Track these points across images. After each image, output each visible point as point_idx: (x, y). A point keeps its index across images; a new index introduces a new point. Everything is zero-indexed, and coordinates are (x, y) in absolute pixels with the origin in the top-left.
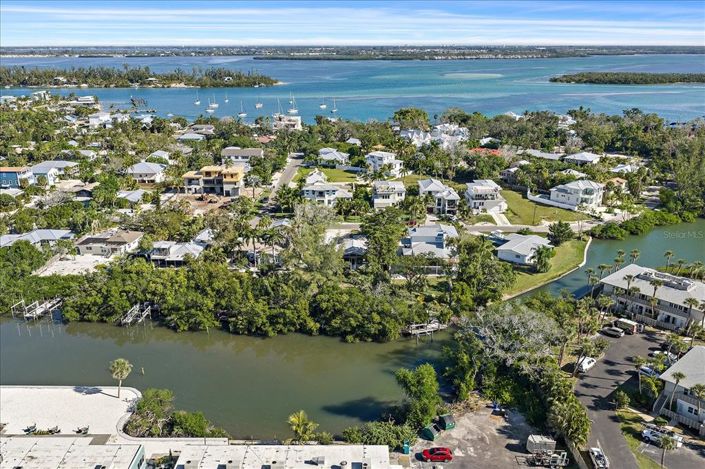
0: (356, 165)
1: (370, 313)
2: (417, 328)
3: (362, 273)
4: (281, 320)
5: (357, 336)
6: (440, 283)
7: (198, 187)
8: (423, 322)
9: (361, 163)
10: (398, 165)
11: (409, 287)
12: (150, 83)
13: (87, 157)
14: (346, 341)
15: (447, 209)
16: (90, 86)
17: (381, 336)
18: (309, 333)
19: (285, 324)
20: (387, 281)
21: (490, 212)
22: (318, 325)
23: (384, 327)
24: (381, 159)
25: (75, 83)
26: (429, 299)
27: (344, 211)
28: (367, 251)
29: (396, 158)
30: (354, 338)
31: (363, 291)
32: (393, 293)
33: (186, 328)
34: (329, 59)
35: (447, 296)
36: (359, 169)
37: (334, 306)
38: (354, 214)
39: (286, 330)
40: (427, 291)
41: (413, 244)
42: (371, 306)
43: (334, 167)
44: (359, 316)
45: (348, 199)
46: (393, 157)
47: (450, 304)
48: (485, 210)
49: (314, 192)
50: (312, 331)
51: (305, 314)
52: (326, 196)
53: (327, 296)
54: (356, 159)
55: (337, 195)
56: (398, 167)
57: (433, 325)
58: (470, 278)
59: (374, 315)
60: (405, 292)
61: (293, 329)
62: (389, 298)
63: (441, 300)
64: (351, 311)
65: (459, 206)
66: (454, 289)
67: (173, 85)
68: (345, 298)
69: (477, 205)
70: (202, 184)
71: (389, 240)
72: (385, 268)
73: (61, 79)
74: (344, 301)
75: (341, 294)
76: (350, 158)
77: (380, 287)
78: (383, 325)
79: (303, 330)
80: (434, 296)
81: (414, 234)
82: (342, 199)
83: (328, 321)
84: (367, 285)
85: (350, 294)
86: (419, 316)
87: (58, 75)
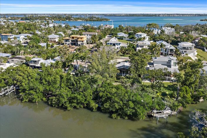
0: (131, 38)
1: (128, 101)
2: (157, 113)
3: (127, 78)
4: (75, 101)
5: (119, 115)
6: (169, 86)
7: (69, 43)
8: (161, 109)
9: (133, 38)
10: (147, 38)
11: (152, 87)
12: (71, 20)
13: (38, 34)
14: (112, 118)
15: (169, 53)
16: (55, 20)
17: (134, 117)
18: (91, 109)
19: (78, 103)
20: (140, 83)
21: (189, 55)
22: (97, 105)
23: (136, 111)
24: (141, 35)
25: (51, 20)
26: (164, 94)
27: (124, 52)
28: (131, 67)
29: (147, 35)
30: (117, 116)
31: (126, 87)
32: (143, 90)
33: (27, 100)
34: (127, 16)
35: (175, 93)
36: (132, 40)
37: (107, 95)
38: (127, 54)
39: (78, 107)
40: (163, 90)
41: (155, 65)
42: (129, 96)
43: (122, 39)
44: (121, 102)
45: (126, 47)
46: (146, 35)
47: (177, 98)
48: (187, 54)
49: (111, 44)
50: (93, 109)
51: (90, 98)
52: (116, 46)
53: (104, 89)
54: (131, 36)
55: (121, 45)
56: (147, 39)
57: (167, 112)
58: (191, 84)
59: (130, 103)
60: (150, 90)
61: (82, 106)
62: (140, 92)
63: (172, 96)
64: (116, 99)
65: (175, 52)
66: (180, 90)
67: (78, 20)
68: (114, 90)
69: (183, 52)
70: (70, 42)
71: (142, 61)
72: (140, 76)
73: (47, 18)
74: (113, 93)
75: (112, 88)
76: (129, 36)
77: (136, 85)
78: (136, 110)
79: (88, 107)
80: (167, 93)
81: (155, 60)
82: (123, 47)
83: (103, 104)
84: (128, 84)
85: (117, 88)
86: (159, 105)
87: (47, 17)
